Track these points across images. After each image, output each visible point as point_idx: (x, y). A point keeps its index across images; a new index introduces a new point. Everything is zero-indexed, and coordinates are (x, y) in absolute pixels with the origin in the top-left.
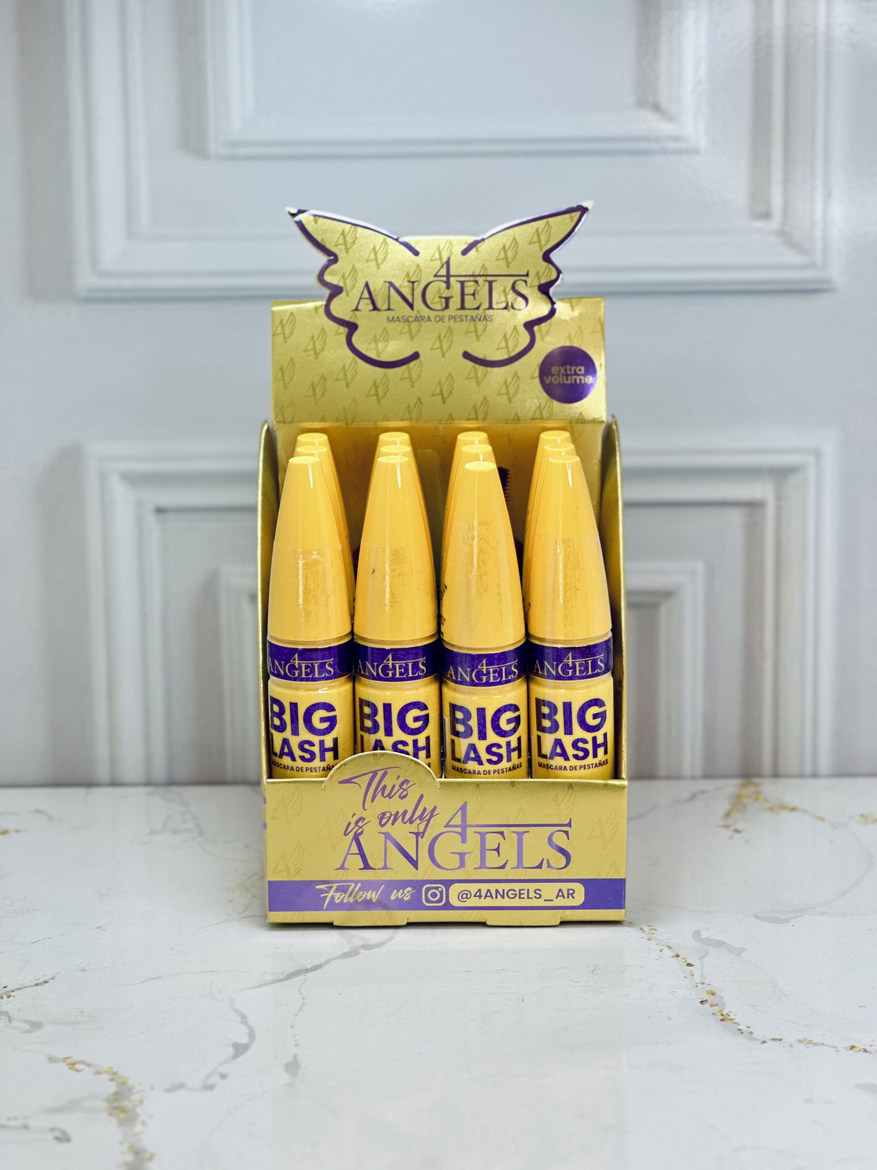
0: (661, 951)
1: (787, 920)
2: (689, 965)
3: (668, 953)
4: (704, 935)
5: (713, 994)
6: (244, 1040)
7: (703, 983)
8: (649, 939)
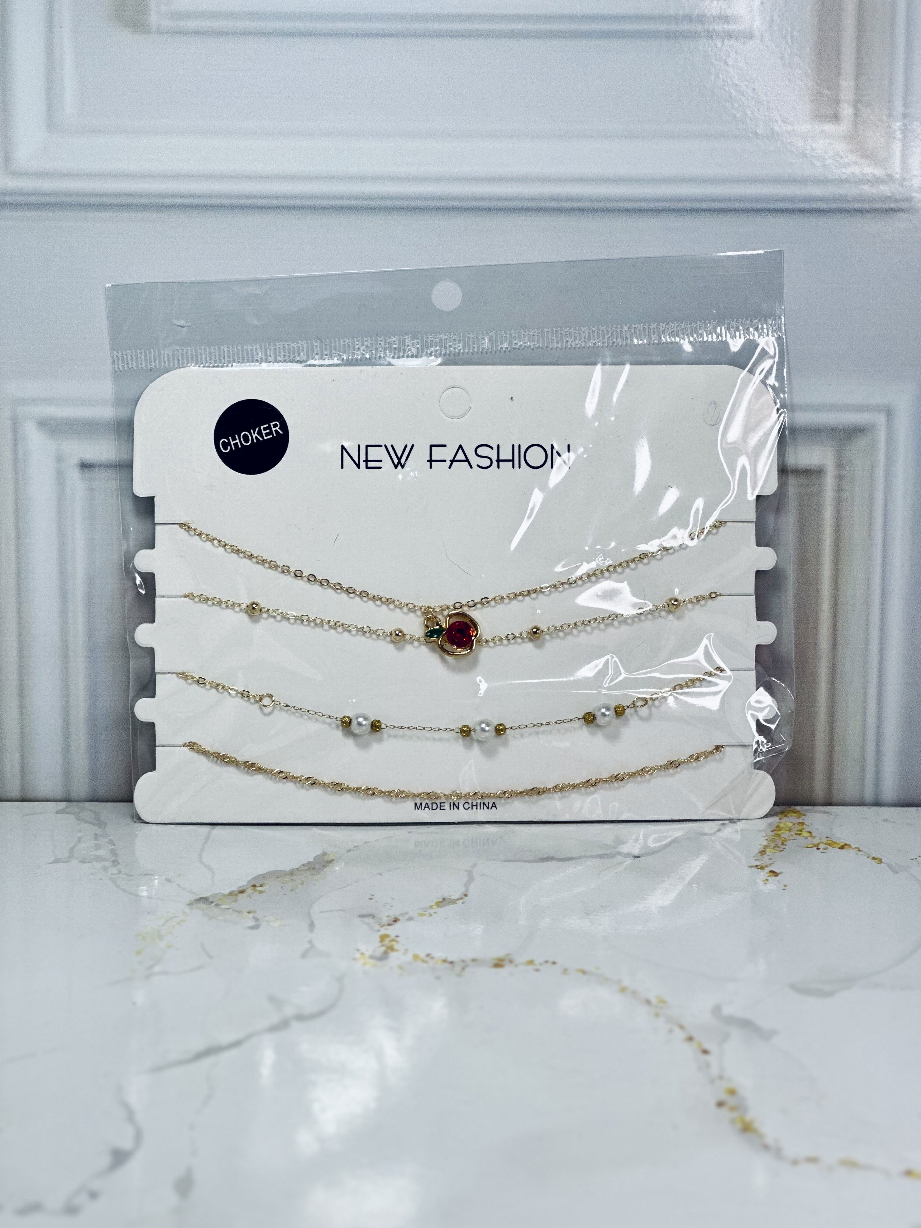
0: (671, 1031)
1: (831, 994)
2: (705, 1052)
3: (680, 1035)
4: (727, 1011)
5: (732, 1092)
6: (126, 1144)
7: (721, 1077)
8: (657, 1015)
